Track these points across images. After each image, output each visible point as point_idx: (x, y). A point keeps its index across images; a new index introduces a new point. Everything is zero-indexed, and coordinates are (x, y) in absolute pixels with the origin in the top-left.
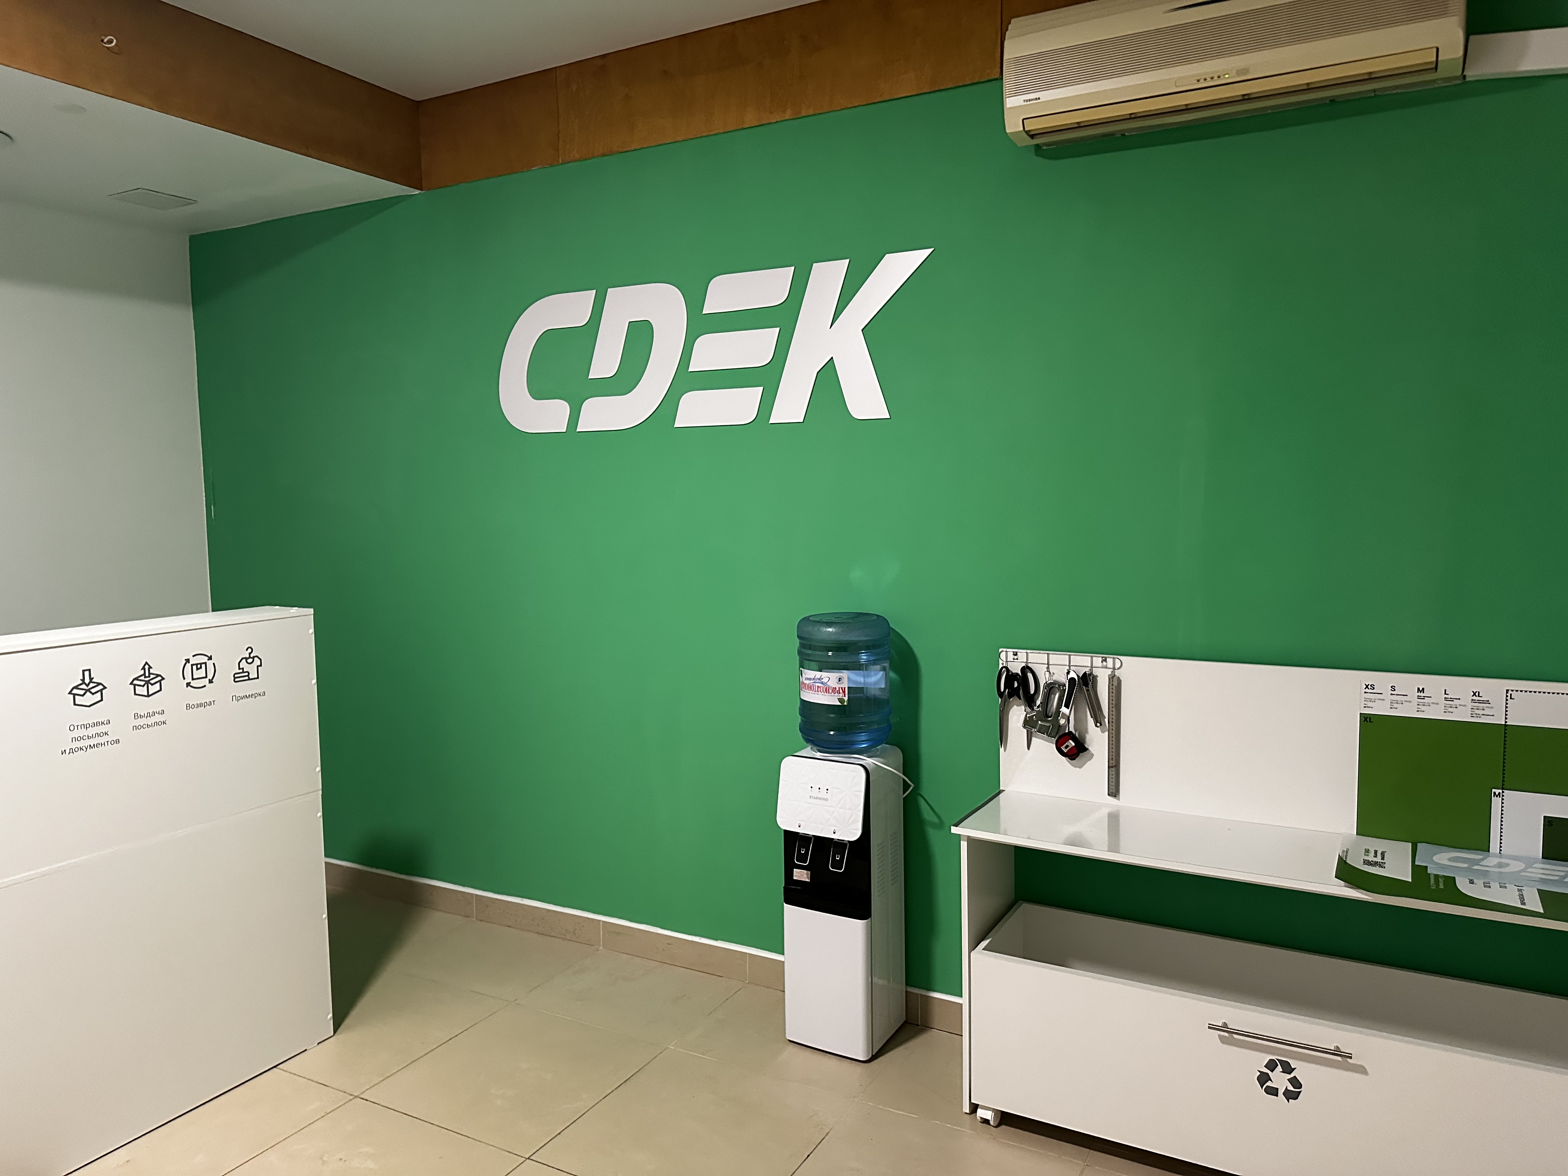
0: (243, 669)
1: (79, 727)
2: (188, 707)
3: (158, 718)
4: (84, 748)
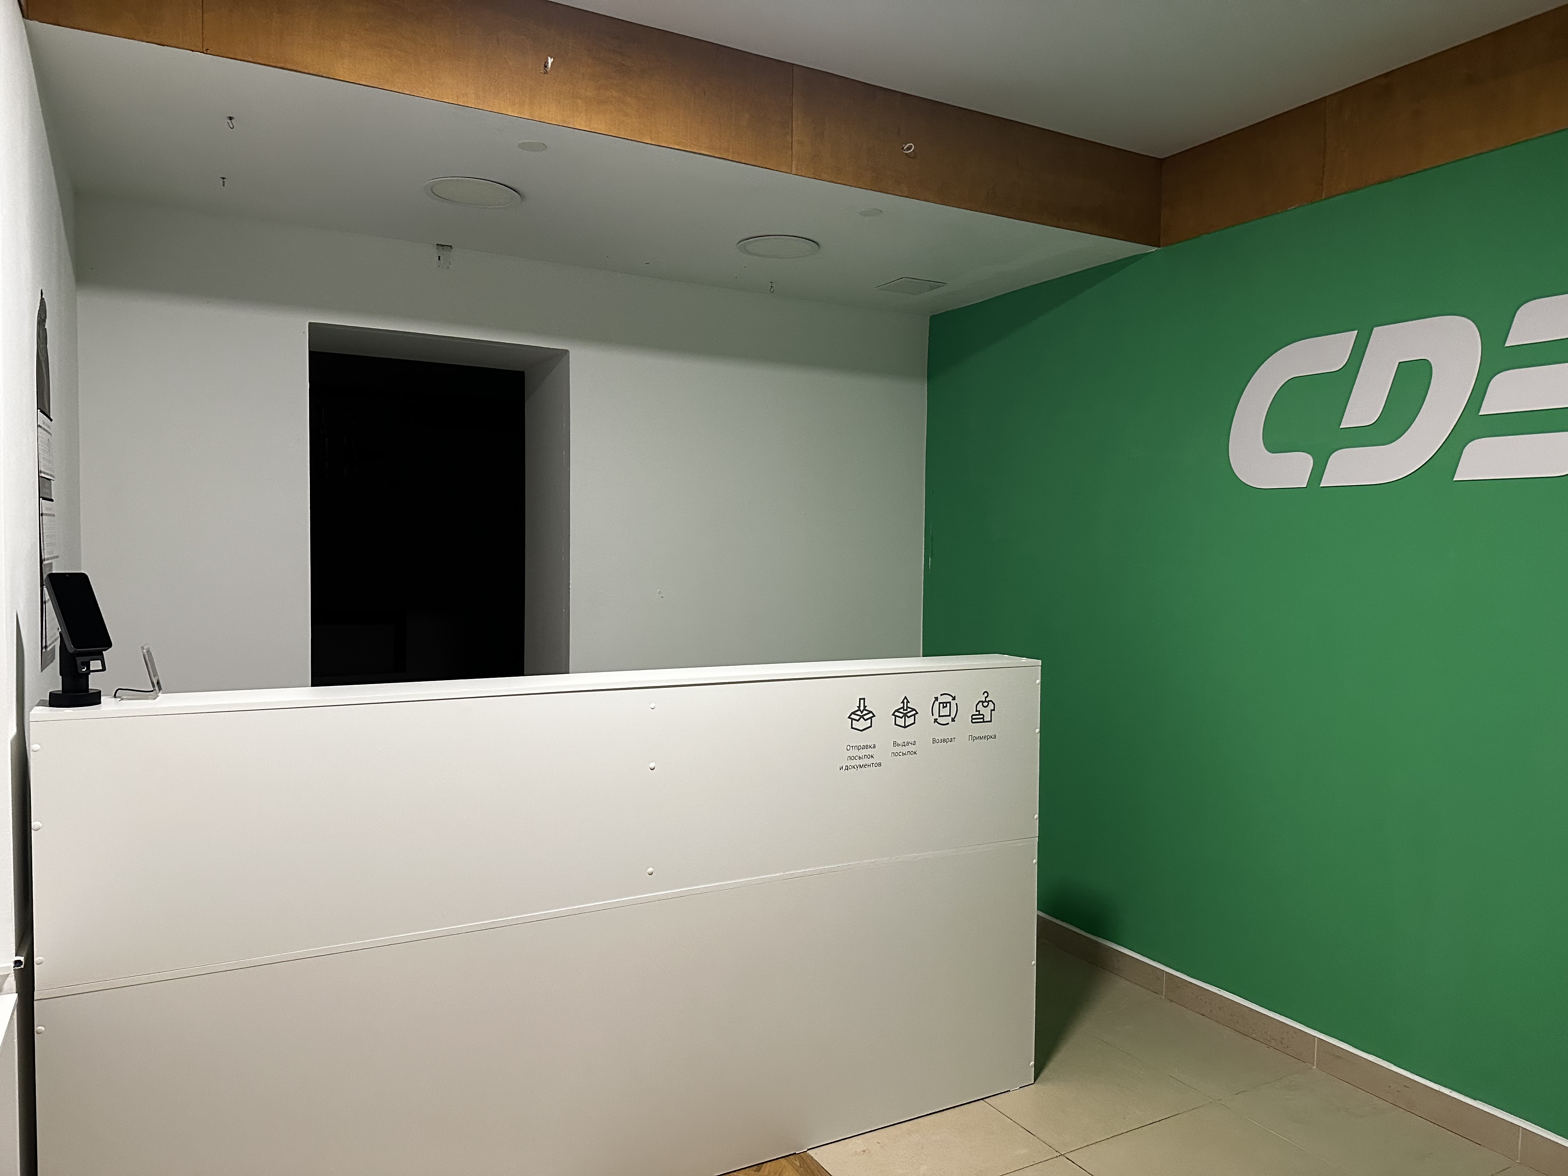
0: (979, 711)
1: (854, 747)
2: (934, 741)
3: (911, 748)
4: (855, 767)
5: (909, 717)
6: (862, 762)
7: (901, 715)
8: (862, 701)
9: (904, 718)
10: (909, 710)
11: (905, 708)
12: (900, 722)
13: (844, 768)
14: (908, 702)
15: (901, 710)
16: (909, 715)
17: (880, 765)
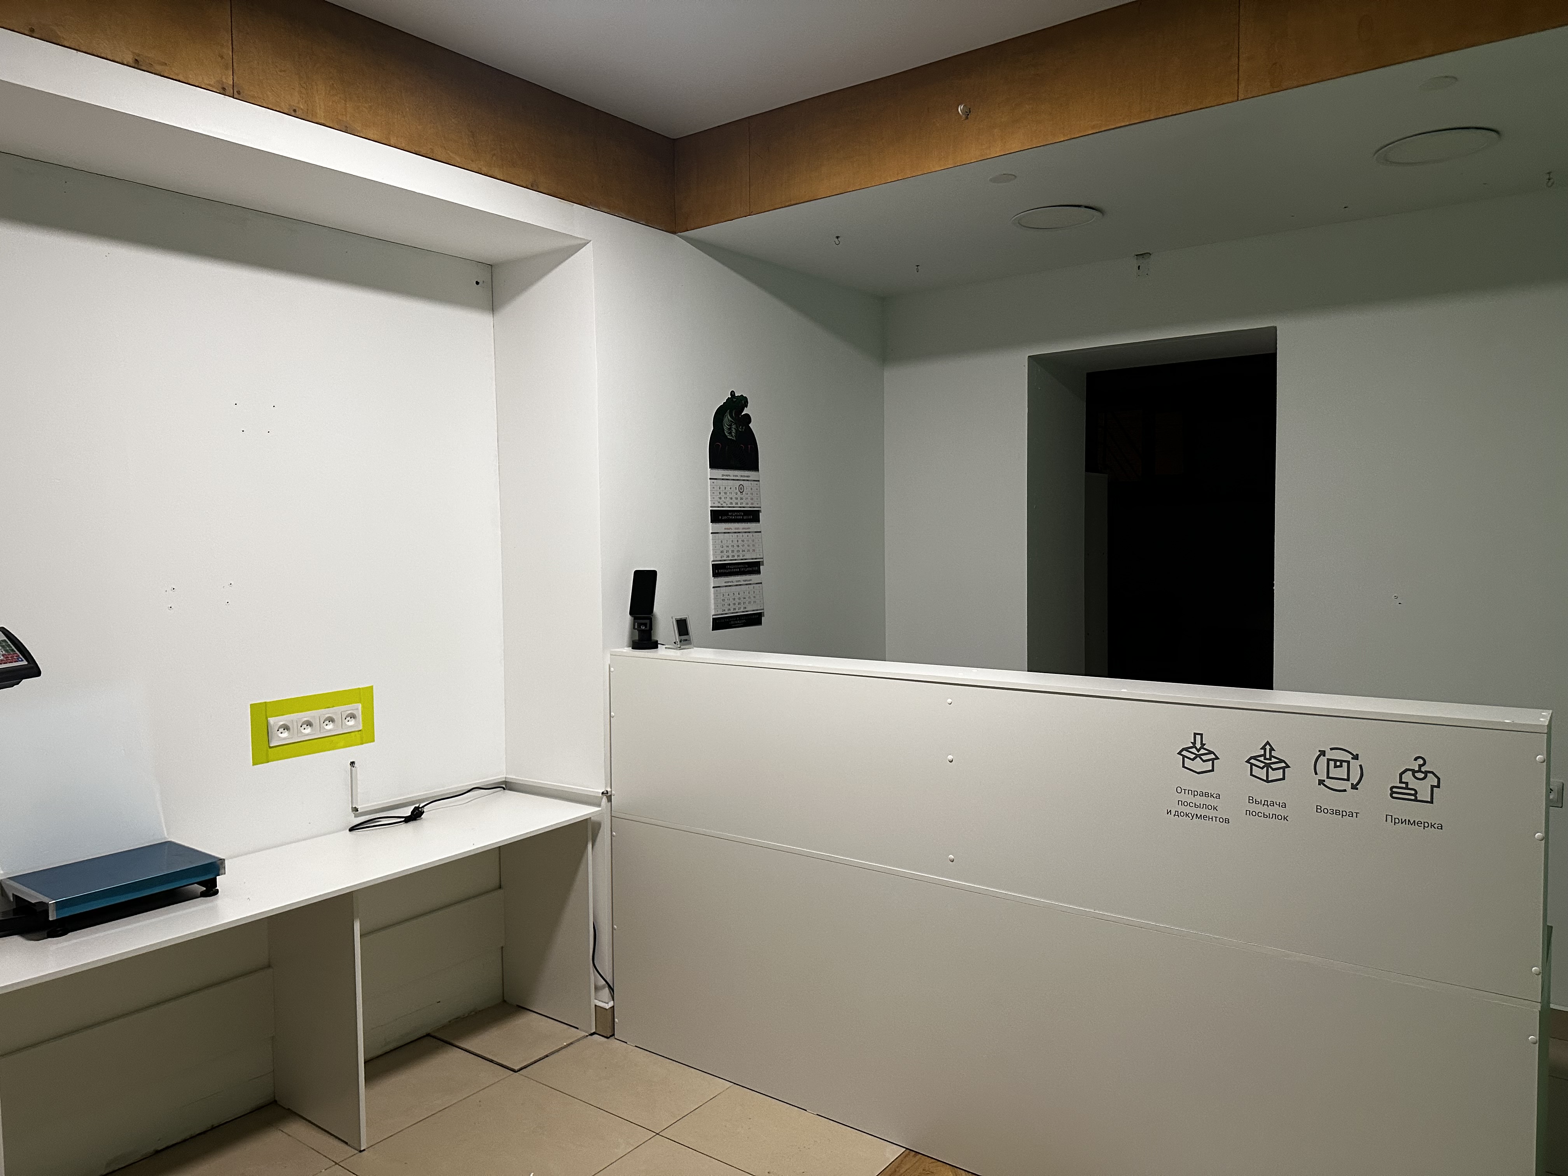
0: (1407, 783)
1: (1187, 791)
2: (1319, 809)
3: (1276, 810)
4: (1190, 815)
5: (1273, 769)
6: (1199, 812)
7: (1262, 765)
8: (1198, 737)
9: (1265, 768)
10: (1274, 760)
11: (1268, 757)
12: (1262, 774)
13: (1173, 813)
14: (1272, 749)
15: (1262, 759)
16: (1274, 766)
17: (1227, 821)
